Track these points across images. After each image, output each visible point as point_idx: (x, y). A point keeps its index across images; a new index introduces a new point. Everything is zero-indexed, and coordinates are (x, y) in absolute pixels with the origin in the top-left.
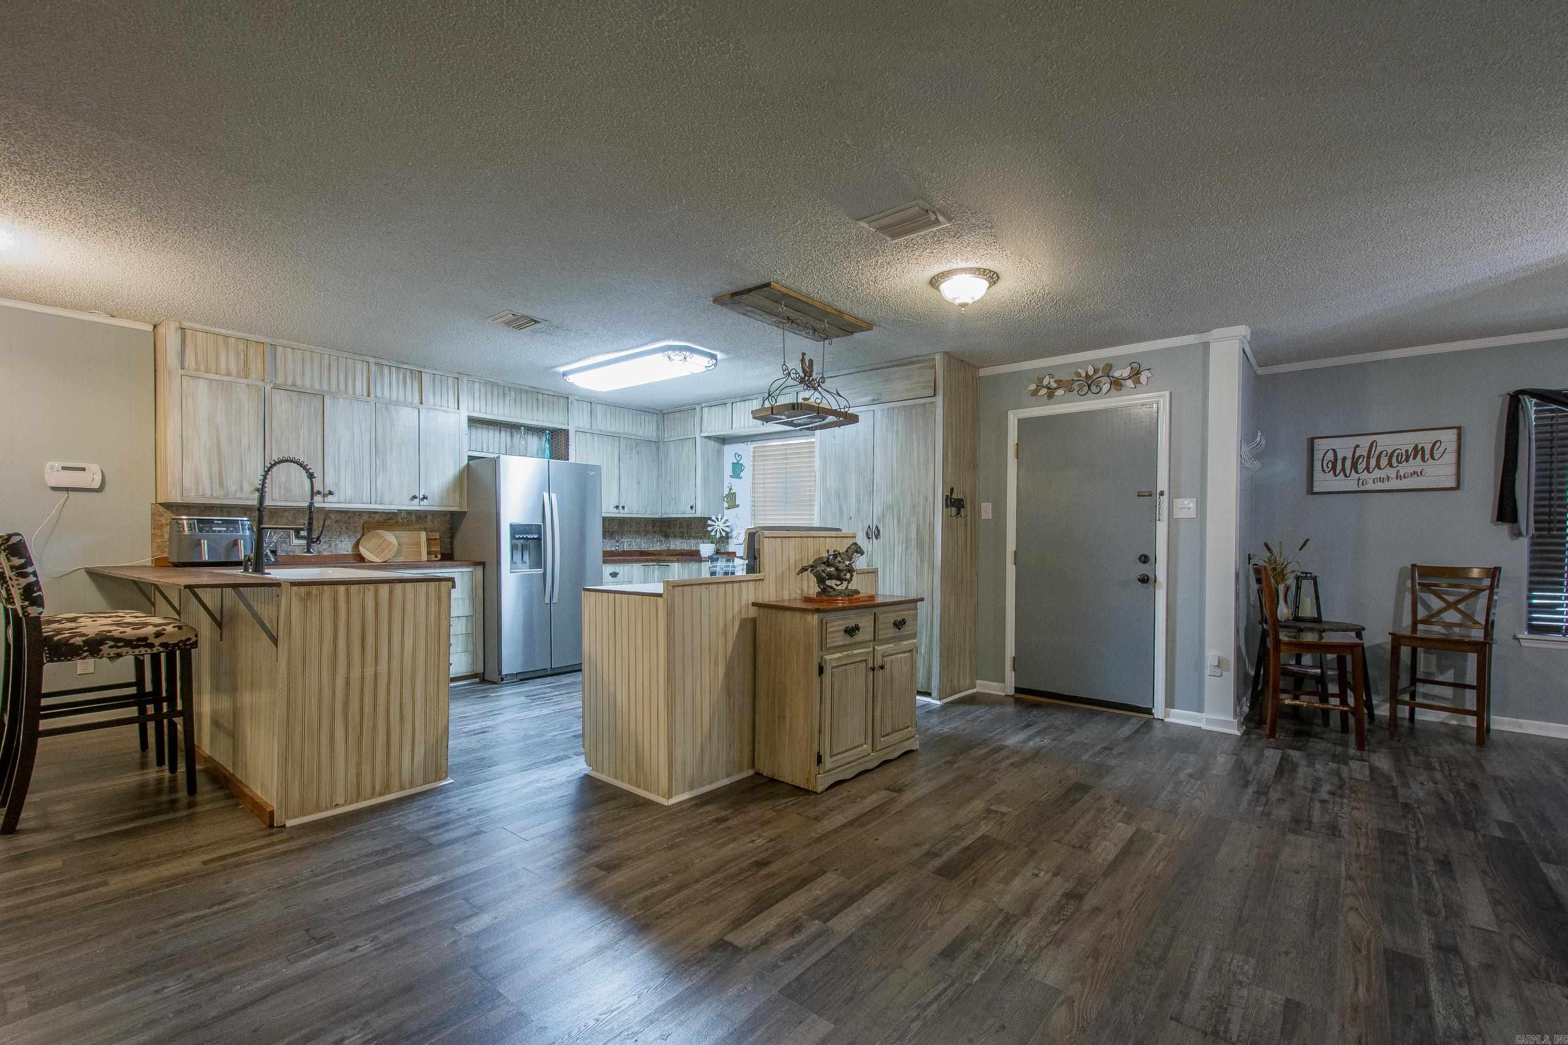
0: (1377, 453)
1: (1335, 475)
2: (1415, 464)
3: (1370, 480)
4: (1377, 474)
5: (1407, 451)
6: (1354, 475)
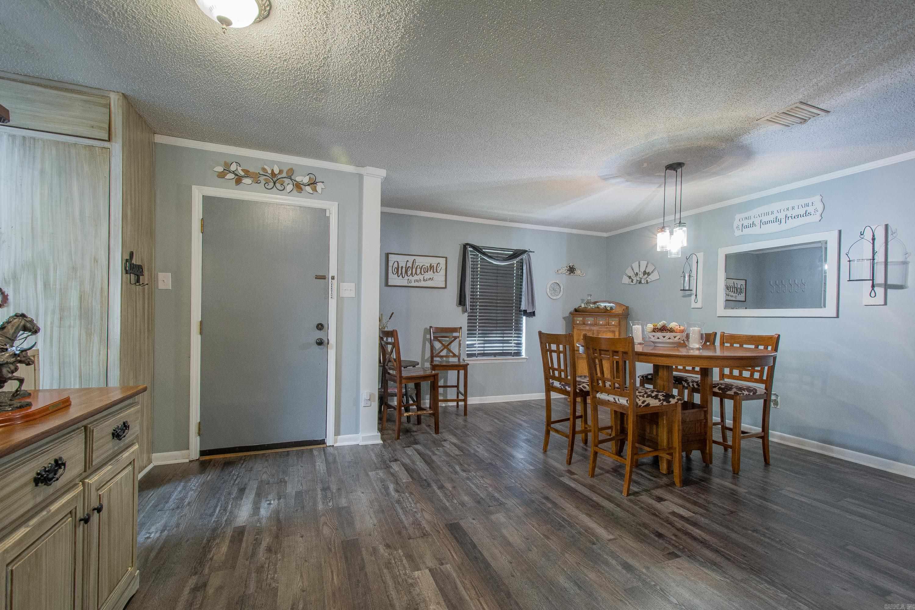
0: (416, 266)
1: (398, 277)
2: (429, 275)
3: (414, 280)
4: (416, 277)
5: (427, 267)
6: (406, 277)
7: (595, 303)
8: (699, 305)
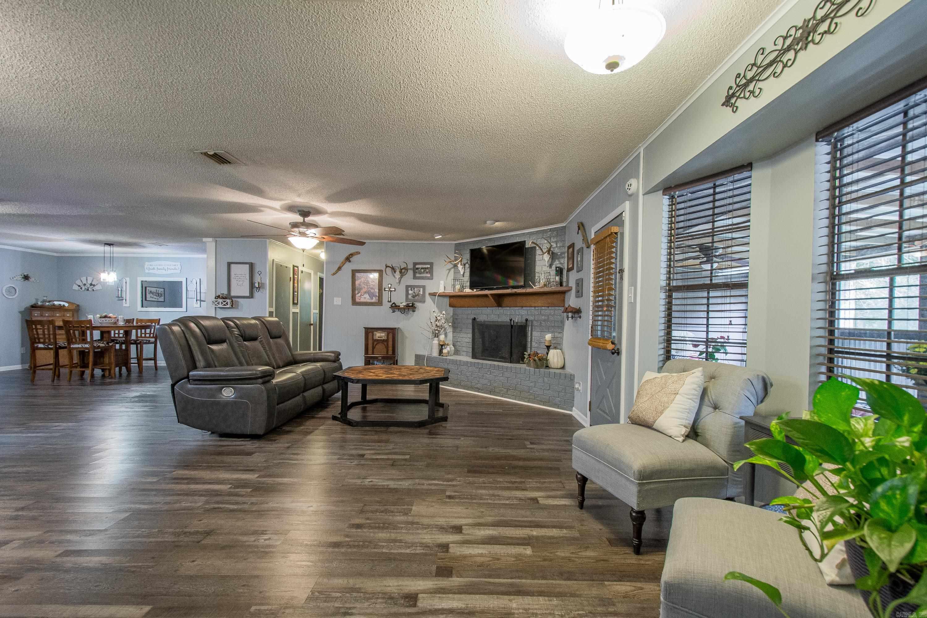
7: (49, 302)
8: (128, 305)
